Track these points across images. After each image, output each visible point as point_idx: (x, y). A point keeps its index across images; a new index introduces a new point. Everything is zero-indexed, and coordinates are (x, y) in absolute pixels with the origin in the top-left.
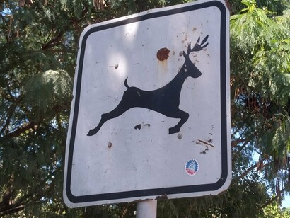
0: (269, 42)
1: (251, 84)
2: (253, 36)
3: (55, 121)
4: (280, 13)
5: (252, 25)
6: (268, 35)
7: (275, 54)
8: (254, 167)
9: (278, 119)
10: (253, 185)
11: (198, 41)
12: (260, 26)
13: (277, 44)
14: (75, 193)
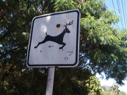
0: (94, 27)
1: (88, 39)
2: (89, 25)
3: (26, 47)
4: (99, 18)
5: (89, 21)
6: (94, 25)
7: (96, 30)
8: (87, 64)
9: (96, 50)
10: (87, 70)
11: (70, 22)
12: (91, 22)
13: (97, 27)
14: (30, 63)
